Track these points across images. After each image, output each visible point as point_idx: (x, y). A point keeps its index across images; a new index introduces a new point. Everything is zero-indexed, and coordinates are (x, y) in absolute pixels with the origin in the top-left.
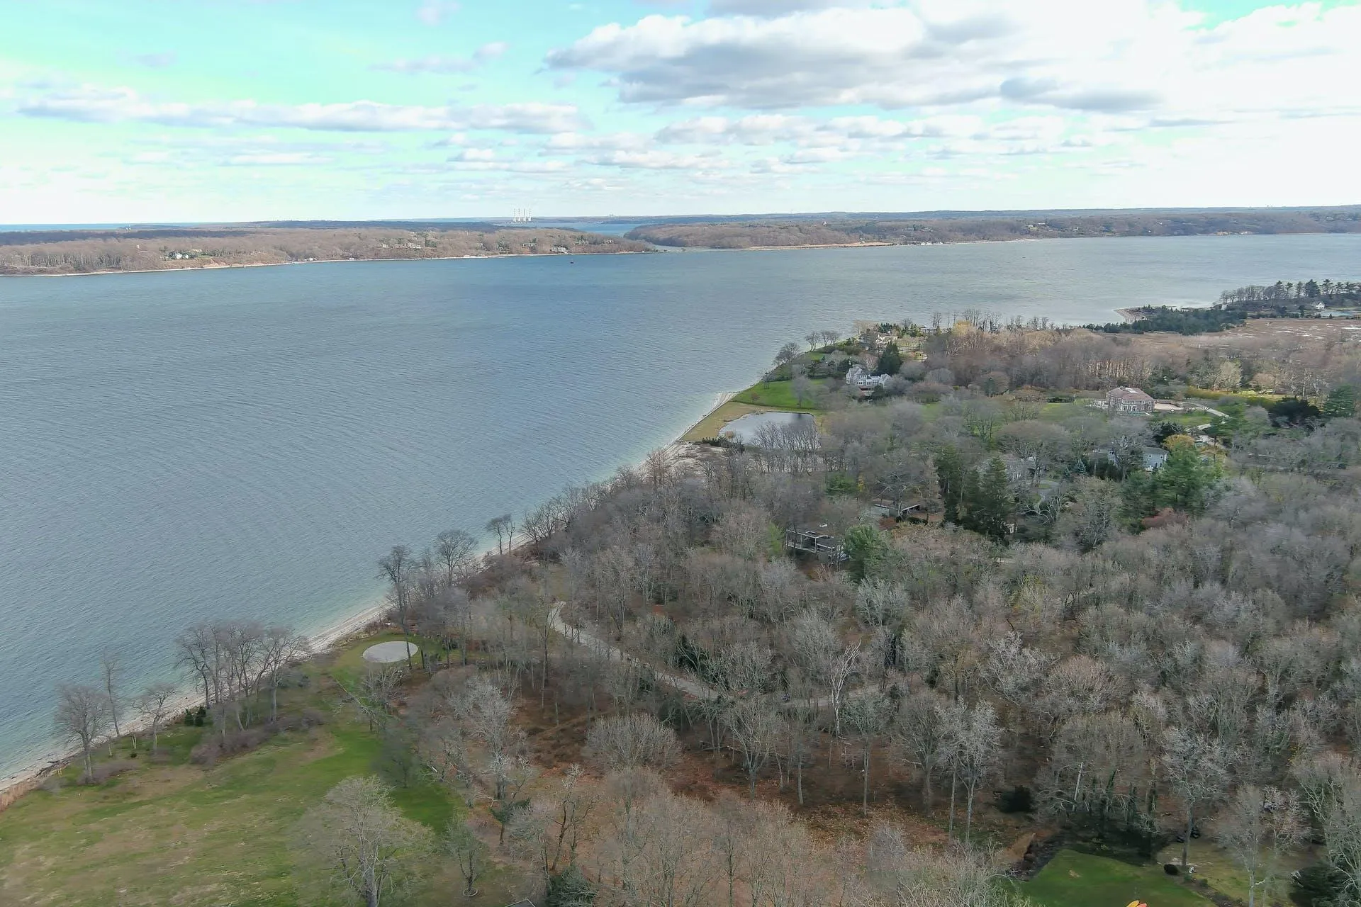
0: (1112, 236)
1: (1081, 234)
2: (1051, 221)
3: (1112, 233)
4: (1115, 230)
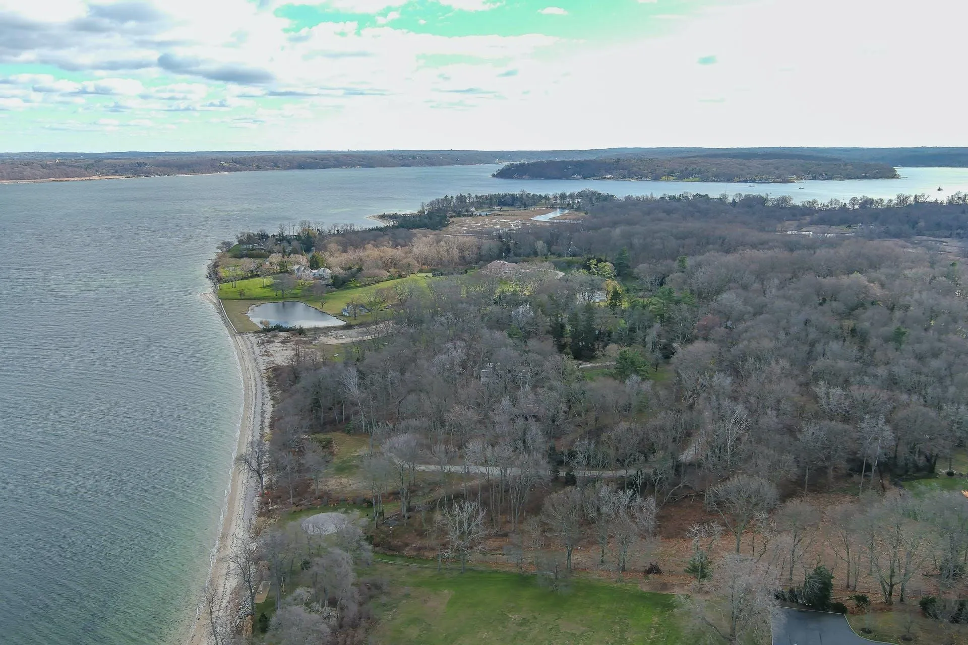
0: (280, 169)
1: (259, 168)
2: (236, 159)
3: (279, 167)
4: (280, 165)
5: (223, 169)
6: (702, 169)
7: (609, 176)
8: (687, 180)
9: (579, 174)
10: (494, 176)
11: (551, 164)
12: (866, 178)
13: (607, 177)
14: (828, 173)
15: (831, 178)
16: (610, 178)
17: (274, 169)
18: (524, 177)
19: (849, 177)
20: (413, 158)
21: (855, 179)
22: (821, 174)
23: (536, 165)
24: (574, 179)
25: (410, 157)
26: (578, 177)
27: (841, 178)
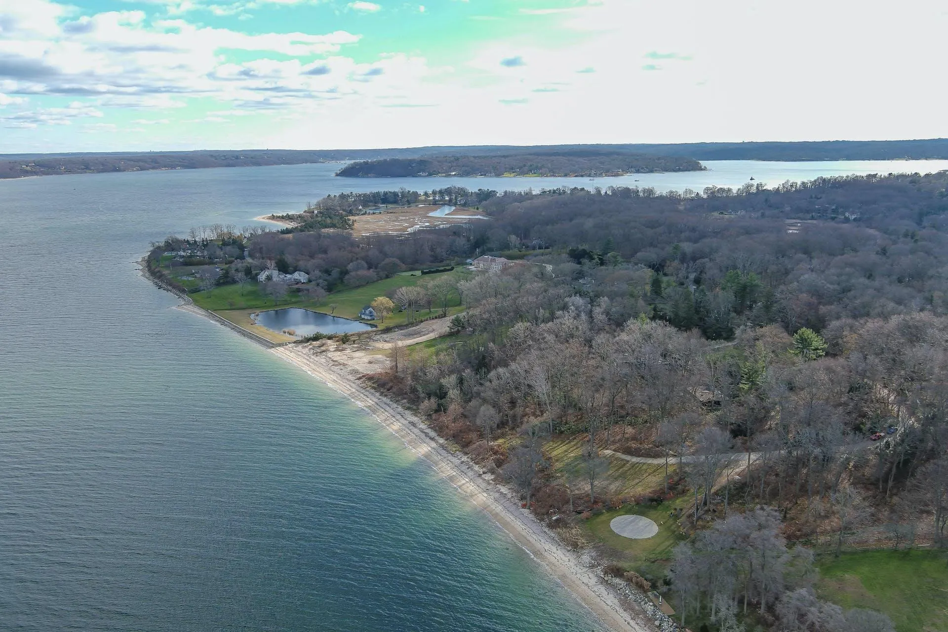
1: (68, 172)
2: (37, 162)
3: (91, 170)
4: (92, 168)
5: (26, 173)
6: (539, 165)
7: (453, 173)
8: (528, 175)
9: (424, 171)
10: (337, 175)
11: (395, 162)
12: (679, 170)
13: (452, 174)
14: (649, 167)
15: (651, 171)
16: (455, 175)
17: (85, 172)
18: (369, 175)
19: (666, 169)
20: (237, 158)
21: (671, 171)
22: (643, 168)
23: (380, 164)
24: (420, 176)
25: (233, 157)
26: (424, 174)
27: (660, 171)
